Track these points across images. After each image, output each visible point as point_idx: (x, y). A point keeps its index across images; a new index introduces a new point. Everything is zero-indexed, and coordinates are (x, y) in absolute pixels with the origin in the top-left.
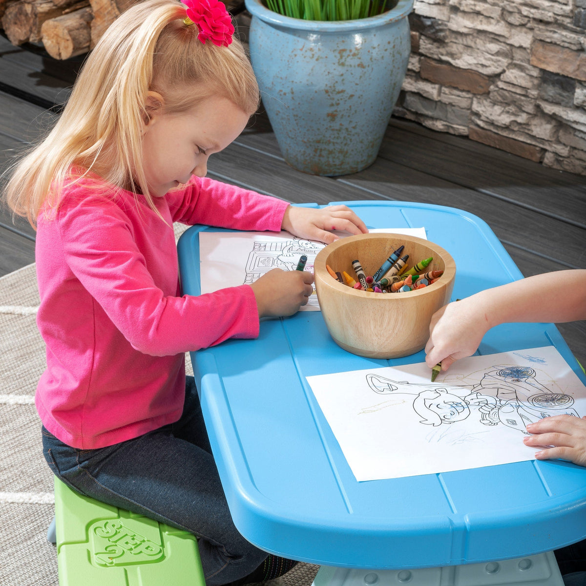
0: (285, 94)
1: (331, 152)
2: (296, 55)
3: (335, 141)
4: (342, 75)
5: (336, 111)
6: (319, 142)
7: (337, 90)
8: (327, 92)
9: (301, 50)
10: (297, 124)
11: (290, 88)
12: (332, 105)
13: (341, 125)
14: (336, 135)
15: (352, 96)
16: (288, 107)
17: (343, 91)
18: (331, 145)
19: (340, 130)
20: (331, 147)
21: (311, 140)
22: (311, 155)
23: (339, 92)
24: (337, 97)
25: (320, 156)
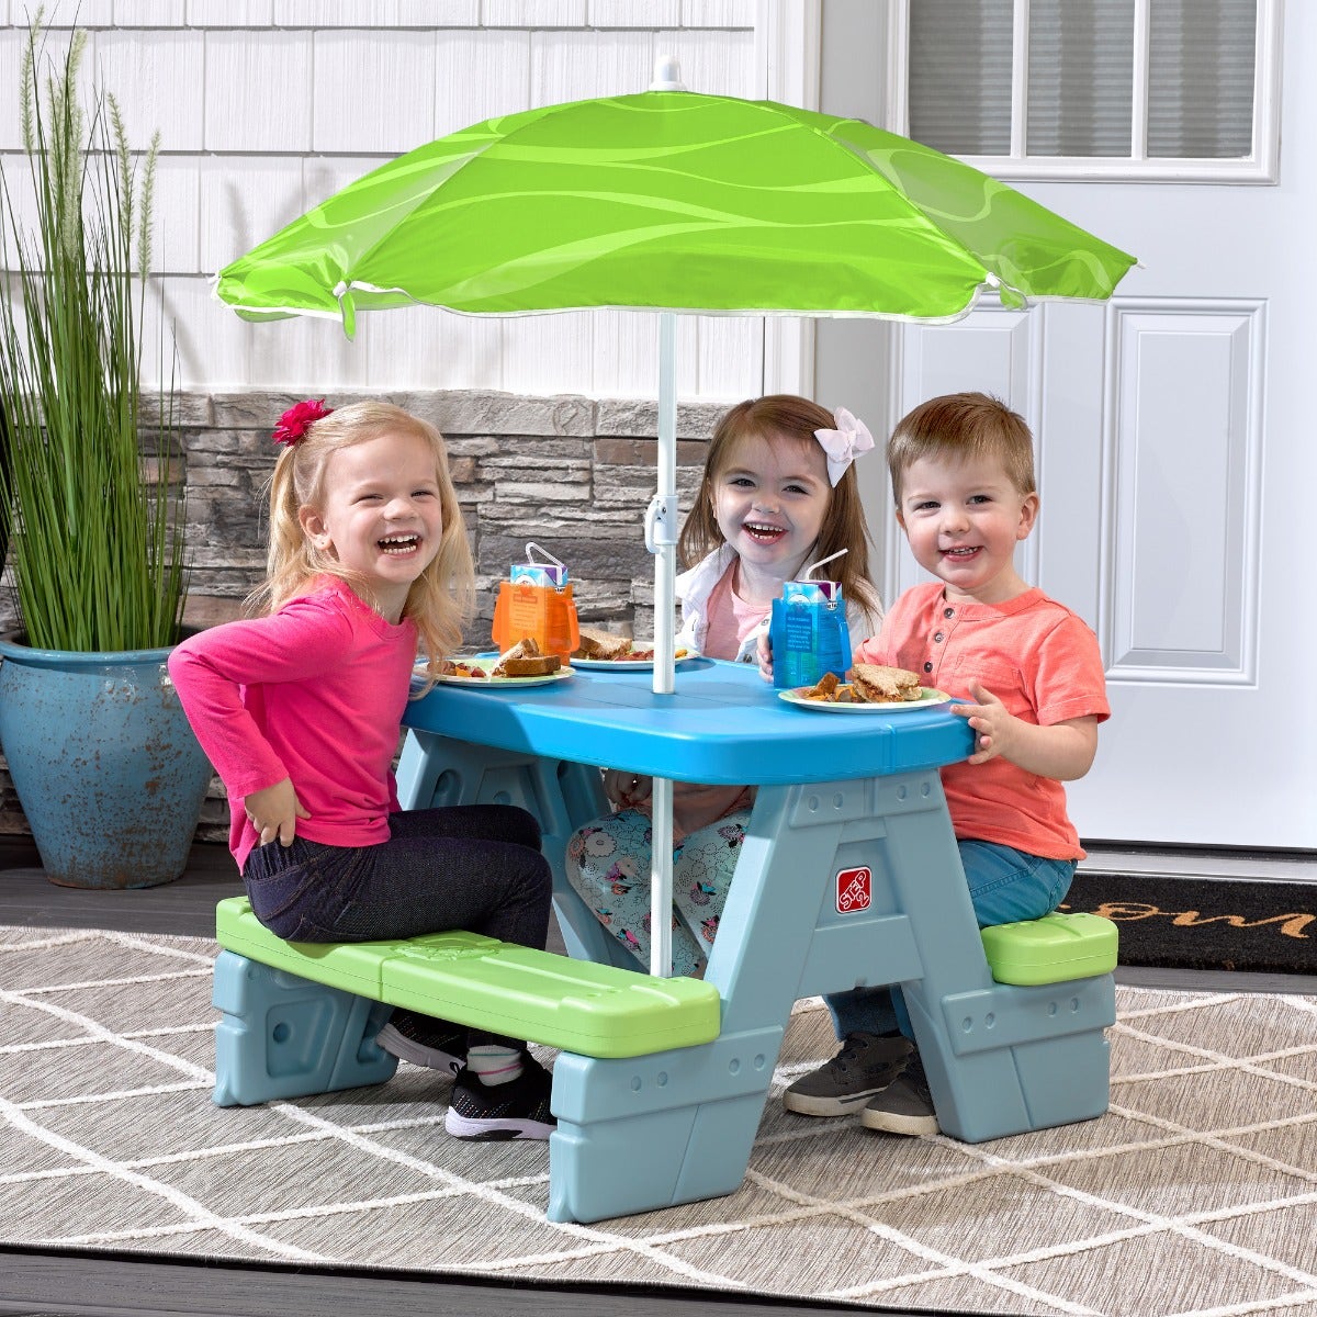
0: (85, 763)
1: (145, 847)
2: (103, 702)
3: (152, 827)
4: (168, 722)
5: (159, 778)
6: (129, 831)
7: (161, 744)
8: (148, 748)
9: (111, 692)
10: (99, 807)
11: (94, 752)
12: (155, 769)
13: (162, 799)
14: (155, 818)
15: (180, 752)
16: (88, 782)
17: (169, 746)
18: (146, 835)
19: (160, 810)
20: (146, 838)
21: (119, 831)
22: (117, 856)
23: (164, 748)
24: (161, 755)
25: (130, 854)
